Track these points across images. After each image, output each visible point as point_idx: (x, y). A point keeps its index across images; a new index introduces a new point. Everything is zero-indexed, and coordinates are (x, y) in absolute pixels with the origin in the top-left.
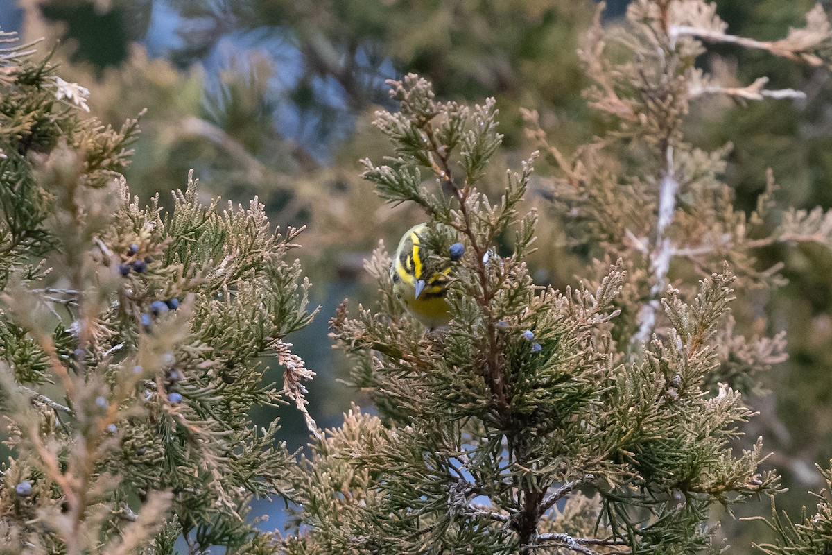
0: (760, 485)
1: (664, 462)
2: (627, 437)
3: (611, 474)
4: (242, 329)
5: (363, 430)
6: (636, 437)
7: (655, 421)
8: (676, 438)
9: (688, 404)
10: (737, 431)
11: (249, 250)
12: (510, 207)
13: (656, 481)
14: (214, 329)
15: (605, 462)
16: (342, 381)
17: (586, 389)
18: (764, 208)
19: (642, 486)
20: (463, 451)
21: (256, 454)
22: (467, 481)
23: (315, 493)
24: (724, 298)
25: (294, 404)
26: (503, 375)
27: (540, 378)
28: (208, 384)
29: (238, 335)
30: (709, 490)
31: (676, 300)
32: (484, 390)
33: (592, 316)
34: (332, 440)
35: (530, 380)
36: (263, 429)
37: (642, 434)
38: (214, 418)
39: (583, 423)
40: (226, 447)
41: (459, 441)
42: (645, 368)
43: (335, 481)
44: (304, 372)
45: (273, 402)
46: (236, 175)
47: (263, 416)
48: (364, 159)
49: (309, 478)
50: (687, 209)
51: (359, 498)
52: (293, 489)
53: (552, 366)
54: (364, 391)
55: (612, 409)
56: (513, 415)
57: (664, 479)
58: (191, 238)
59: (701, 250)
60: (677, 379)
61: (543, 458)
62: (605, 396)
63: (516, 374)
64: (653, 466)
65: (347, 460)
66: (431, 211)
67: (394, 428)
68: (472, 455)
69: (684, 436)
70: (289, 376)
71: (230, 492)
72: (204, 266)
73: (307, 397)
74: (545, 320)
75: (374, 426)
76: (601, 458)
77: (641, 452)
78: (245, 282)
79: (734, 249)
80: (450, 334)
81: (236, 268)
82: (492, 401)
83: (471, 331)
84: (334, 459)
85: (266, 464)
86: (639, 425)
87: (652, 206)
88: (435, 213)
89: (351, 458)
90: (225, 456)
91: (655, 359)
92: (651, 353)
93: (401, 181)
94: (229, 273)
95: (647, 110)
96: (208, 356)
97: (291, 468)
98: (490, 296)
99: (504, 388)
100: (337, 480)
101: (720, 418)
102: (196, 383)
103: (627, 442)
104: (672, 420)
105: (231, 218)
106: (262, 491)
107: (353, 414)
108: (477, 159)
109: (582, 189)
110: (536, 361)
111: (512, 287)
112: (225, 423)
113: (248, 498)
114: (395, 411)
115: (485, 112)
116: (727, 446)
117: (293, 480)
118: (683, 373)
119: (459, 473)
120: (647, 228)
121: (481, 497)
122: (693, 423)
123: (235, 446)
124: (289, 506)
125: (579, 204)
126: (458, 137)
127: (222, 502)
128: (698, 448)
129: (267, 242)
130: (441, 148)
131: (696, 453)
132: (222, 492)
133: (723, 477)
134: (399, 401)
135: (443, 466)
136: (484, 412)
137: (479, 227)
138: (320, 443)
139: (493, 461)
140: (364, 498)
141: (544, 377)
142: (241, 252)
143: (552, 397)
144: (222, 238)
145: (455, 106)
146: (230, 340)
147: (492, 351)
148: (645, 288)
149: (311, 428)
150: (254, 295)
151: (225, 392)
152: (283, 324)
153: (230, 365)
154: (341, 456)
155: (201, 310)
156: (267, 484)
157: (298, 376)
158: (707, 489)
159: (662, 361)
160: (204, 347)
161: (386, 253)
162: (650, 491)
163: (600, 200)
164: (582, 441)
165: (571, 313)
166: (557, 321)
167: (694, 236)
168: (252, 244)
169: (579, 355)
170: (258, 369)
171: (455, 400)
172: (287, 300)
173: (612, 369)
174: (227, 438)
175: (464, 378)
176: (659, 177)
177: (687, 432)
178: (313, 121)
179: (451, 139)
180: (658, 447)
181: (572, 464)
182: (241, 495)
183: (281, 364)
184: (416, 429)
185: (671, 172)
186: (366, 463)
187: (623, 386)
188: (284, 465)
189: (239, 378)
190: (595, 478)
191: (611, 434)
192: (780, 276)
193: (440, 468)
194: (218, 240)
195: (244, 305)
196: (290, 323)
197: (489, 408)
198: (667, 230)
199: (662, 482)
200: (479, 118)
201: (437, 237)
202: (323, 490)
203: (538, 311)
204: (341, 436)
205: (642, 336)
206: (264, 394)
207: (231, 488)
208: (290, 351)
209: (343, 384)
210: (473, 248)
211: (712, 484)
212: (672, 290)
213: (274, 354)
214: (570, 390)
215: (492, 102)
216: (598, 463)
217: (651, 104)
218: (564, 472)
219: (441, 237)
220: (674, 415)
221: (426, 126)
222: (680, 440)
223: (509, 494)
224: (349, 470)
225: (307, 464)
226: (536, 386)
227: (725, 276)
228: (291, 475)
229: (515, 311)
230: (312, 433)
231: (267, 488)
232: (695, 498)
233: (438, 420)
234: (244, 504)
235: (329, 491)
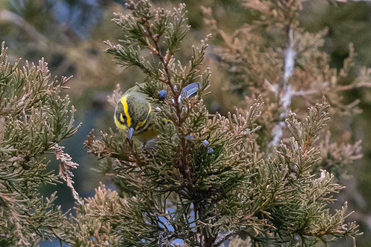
0: (346, 231)
1: (288, 218)
2: (266, 203)
3: (256, 225)
4: (34, 137)
5: (107, 199)
6: (271, 203)
7: (282, 193)
8: (295, 203)
9: (302, 183)
10: (332, 198)
11: (38, 90)
12: (194, 68)
13: (284, 229)
14: (17, 137)
15: (253, 218)
16: (94, 169)
17: (240, 174)
18: (348, 66)
19: (275, 232)
20: (167, 212)
21: (43, 213)
22: (170, 230)
23: (78, 236)
24: (323, 118)
25: (65, 183)
26: (190, 168)
27: (213, 169)
28: (13, 171)
29: (32, 141)
30: (316, 234)
31: (294, 120)
32: (179, 176)
33: (244, 130)
34: (88, 205)
35: (207, 170)
36: (47, 198)
37: (275, 201)
38: (17, 191)
39: (239, 195)
40: (25, 209)
41: (165, 206)
42: (276, 160)
43: (90, 230)
44: (72, 164)
45: (53, 182)
46: (31, 45)
47: (47, 190)
48: (106, 41)
49: (75, 227)
50: (302, 68)
51: (104, 240)
52: (65, 235)
53: (220, 162)
54: (108, 176)
55: (256, 186)
56: (197, 191)
57: (288, 228)
58: (4, 83)
59: (310, 92)
60: (296, 167)
61: (215, 216)
62: (252, 178)
63: (198, 166)
64: (282, 220)
65: (97, 217)
66: (147, 71)
67: (125, 198)
68: (172, 215)
69: (300, 202)
70: (63, 166)
71: (27, 236)
72: (12, 100)
73: (73, 179)
74: (215, 134)
75: (113, 196)
76: (250, 216)
77: (275, 212)
78: (36, 109)
79: (330, 92)
80: (158, 143)
81: (31, 101)
82: (184, 183)
83: (171, 141)
84: (89, 217)
85: (49, 219)
86: (273, 196)
87: (280, 65)
88: (149, 72)
89: (100, 216)
90: (24, 215)
91: (282, 156)
92: (279, 152)
93: (129, 54)
94: (26, 104)
95: (278, 8)
96: (14, 154)
97: (64, 222)
98: (182, 121)
99: (191, 175)
100: (92, 229)
101: (322, 190)
102: (7, 171)
103: (266, 206)
104: (293, 192)
105: (28, 71)
106: (46, 236)
107: (101, 189)
108: (175, 40)
109: (238, 55)
110: (210, 159)
111: (195, 115)
112: (24, 195)
113: (38, 240)
114: (126, 188)
115: (179, 12)
116: (326, 208)
117: (65, 229)
118: (299, 164)
119: (165, 226)
120: (278, 78)
121: (178, 239)
122: (306, 194)
123: (30, 209)
124: (62, 245)
125: (237, 64)
126: (164, 29)
127: (22, 242)
128: (309, 209)
129: (49, 85)
130: (155, 36)
131: (307, 212)
132: (22, 236)
133: (324, 226)
134: (128, 182)
135: (155, 221)
136: (179, 190)
137: (176, 80)
138: (81, 206)
139: (185, 218)
140: (108, 240)
141: (215, 168)
142: (34, 91)
143: (221, 179)
144: (22, 83)
145: (163, 11)
146: (27, 144)
147: (184, 153)
148: (277, 114)
149: (76, 197)
150: (41, 117)
151: (24, 176)
152: (59, 133)
153: (27, 159)
154: (93, 215)
155: (9, 126)
156: (49, 232)
157: (68, 166)
158: (314, 234)
159: (286, 157)
160: (11, 149)
161: (121, 92)
162: (280, 235)
163: (249, 61)
164: (238, 207)
165: (231, 129)
166: (222, 134)
167: (306, 83)
168: (40, 87)
169: (236, 155)
170: (44, 162)
171: (161, 183)
172: (61, 119)
173: (256, 162)
174: (25, 203)
175: (166, 170)
176: (284, 48)
177: (302, 200)
178: (77, 13)
179: (160, 30)
180: (284, 209)
181: (233, 220)
182: (33, 238)
183: (58, 159)
184: (139, 199)
185: (292, 45)
186: (108, 219)
187: (263, 173)
188: (60, 220)
189: (33, 167)
190: (247, 228)
191: (256, 201)
192: (357, 107)
193: (153, 223)
194: (19, 84)
195: (35, 123)
196: (63, 133)
197: (182, 187)
198: (290, 80)
199: (287, 230)
200: (176, 16)
201: (151, 87)
202: (83, 235)
203: (211, 129)
204: (94, 202)
205: (275, 143)
206: (48, 177)
207: (27, 234)
208: (63, 151)
209: (95, 171)
210: (172, 92)
211: (317, 230)
212: (292, 114)
213: (53, 152)
214: (231, 176)
215: (184, 6)
216: (249, 219)
217: (279, 4)
218: (228, 224)
219: (153, 87)
220: (294, 189)
221: (146, 23)
222: (298, 204)
223: (195, 237)
224: (98, 223)
225: (73, 219)
226: (210, 174)
227: (324, 105)
228: (64, 226)
229: (198, 130)
230: (76, 200)
231: (49, 234)
232: (307, 239)
233: (151, 193)
234: (35, 244)
235: (86, 236)
